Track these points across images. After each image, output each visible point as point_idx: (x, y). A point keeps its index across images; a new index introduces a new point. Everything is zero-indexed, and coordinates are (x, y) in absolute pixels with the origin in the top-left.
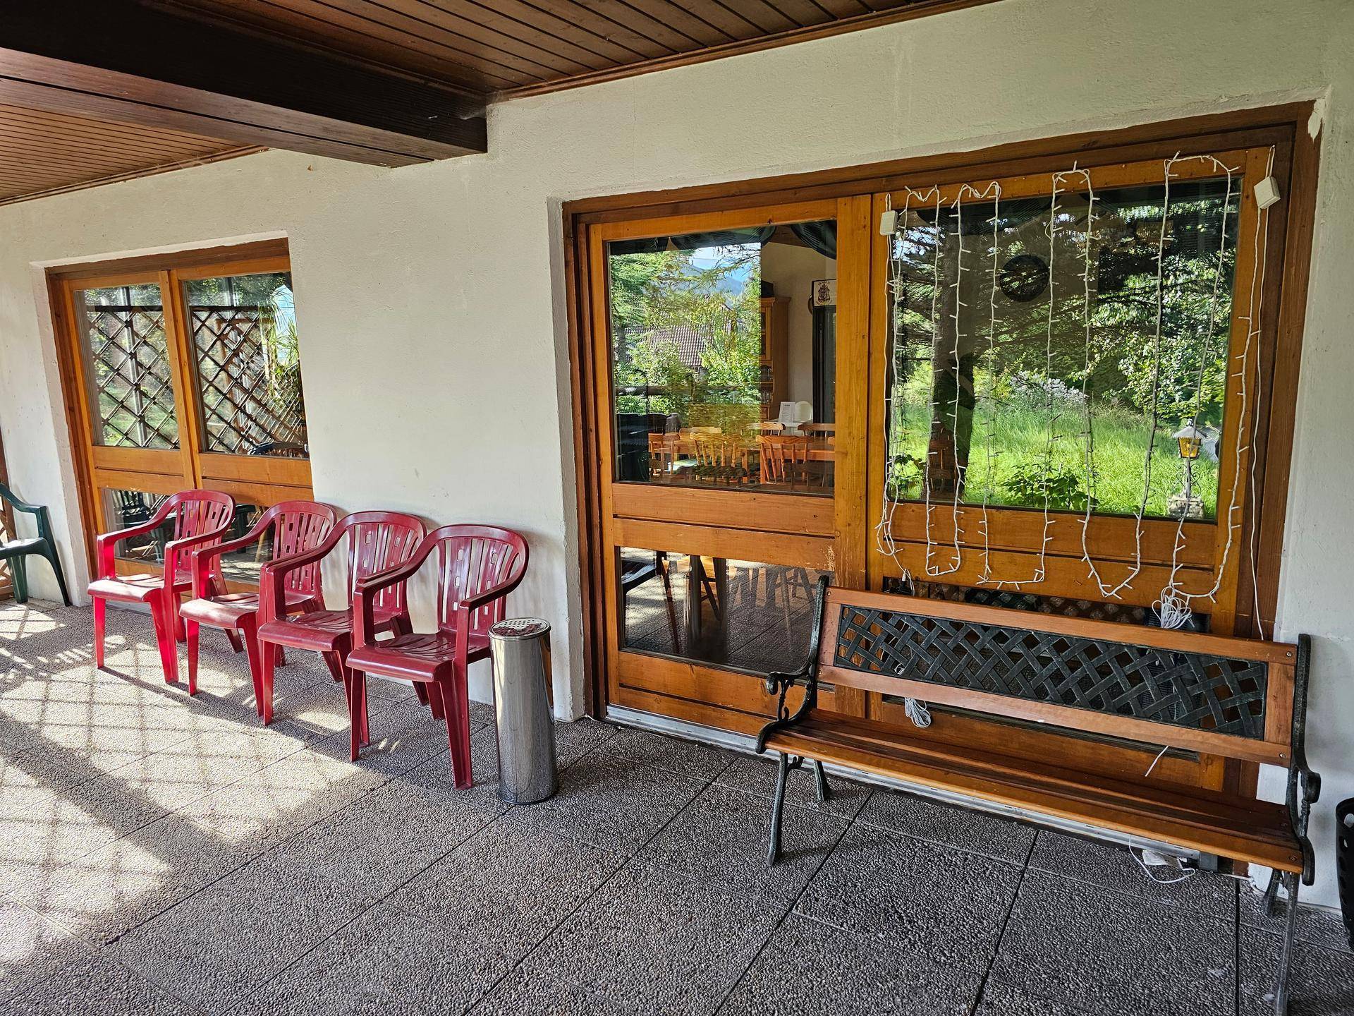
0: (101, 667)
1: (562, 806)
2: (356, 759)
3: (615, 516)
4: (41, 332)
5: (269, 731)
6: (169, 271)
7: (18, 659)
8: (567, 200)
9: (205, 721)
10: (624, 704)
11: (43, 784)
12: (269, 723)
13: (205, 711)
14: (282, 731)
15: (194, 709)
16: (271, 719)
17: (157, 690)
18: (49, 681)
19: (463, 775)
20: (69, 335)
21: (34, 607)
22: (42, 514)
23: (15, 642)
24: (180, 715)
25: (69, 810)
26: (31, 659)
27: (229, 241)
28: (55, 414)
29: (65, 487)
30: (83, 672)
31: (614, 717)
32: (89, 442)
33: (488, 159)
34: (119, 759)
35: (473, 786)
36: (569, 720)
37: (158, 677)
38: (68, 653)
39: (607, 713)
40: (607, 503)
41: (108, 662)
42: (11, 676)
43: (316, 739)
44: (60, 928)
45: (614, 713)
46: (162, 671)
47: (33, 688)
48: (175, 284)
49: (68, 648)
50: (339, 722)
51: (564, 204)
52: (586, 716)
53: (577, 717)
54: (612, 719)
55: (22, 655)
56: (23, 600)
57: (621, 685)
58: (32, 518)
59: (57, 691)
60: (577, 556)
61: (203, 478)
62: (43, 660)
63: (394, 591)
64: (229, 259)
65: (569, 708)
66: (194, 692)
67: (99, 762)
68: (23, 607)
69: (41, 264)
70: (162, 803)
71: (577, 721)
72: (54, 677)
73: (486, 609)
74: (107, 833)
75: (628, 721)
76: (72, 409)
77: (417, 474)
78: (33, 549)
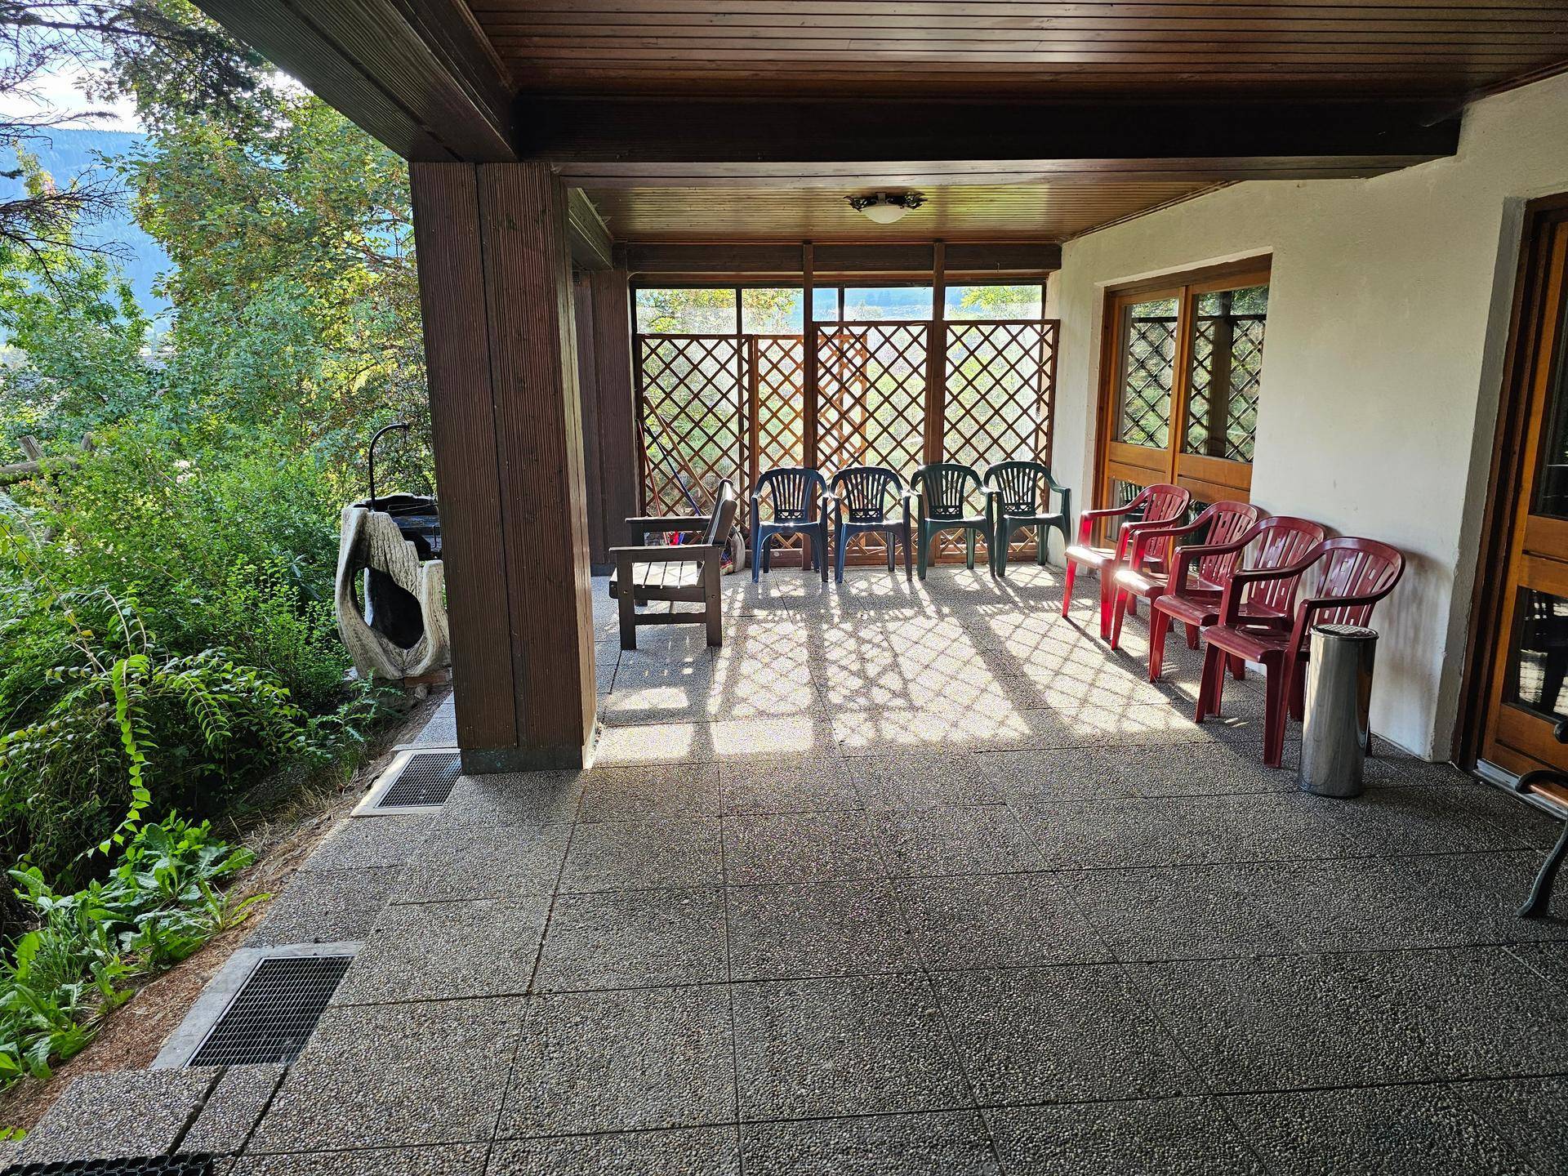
0: (1065, 617)
1: (1348, 808)
2: (1199, 721)
3: (1525, 552)
4: (1092, 341)
5: (1151, 686)
6: (1187, 287)
7: (1017, 599)
8: (1532, 197)
9: (1111, 667)
10: (1497, 761)
11: (990, 670)
12: (1152, 682)
13: (1115, 662)
14: (1160, 689)
15: (1109, 658)
16: (1158, 680)
17: (1091, 639)
18: (1027, 616)
19: (1272, 756)
20: (1111, 345)
21: (1047, 569)
22: (1066, 494)
23: (1021, 588)
24: (1097, 659)
25: (996, 687)
26: (1025, 601)
27: (1232, 258)
28: (1089, 413)
29: (1085, 474)
30: (1052, 617)
31: (1482, 773)
32: (1109, 438)
33: (1455, 161)
34: (1041, 671)
35: (1280, 768)
36: (1427, 759)
37: (1096, 631)
38: (1050, 603)
39: (1476, 767)
40: (1519, 536)
41: (1070, 614)
42: (1007, 607)
43: (1179, 701)
44: (957, 736)
45: (1483, 768)
46: (1099, 628)
47: (1016, 617)
48: (1190, 297)
49: (1052, 599)
50: (1194, 690)
51: (1530, 203)
52: (1450, 762)
53: (1439, 759)
54: (1479, 774)
55: (1021, 596)
56: (1042, 564)
57: (1498, 741)
58: (1060, 495)
59: (1029, 623)
60: (1471, 589)
61: (1179, 475)
62: (1032, 603)
63: (1267, 587)
64: (1232, 274)
65: (1429, 747)
66: (1115, 648)
67: (1027, 669)
68: (1040, 567)
69: (1102, 285)
70: (1049, 702)
71: (1435, 763)
72: (1032, 615)
73: (1327, 612)
74: (1009, 705)
75: (1495, 780)
76: (1102, 409)
77: (1335, 485)
78: (1055, 522)
